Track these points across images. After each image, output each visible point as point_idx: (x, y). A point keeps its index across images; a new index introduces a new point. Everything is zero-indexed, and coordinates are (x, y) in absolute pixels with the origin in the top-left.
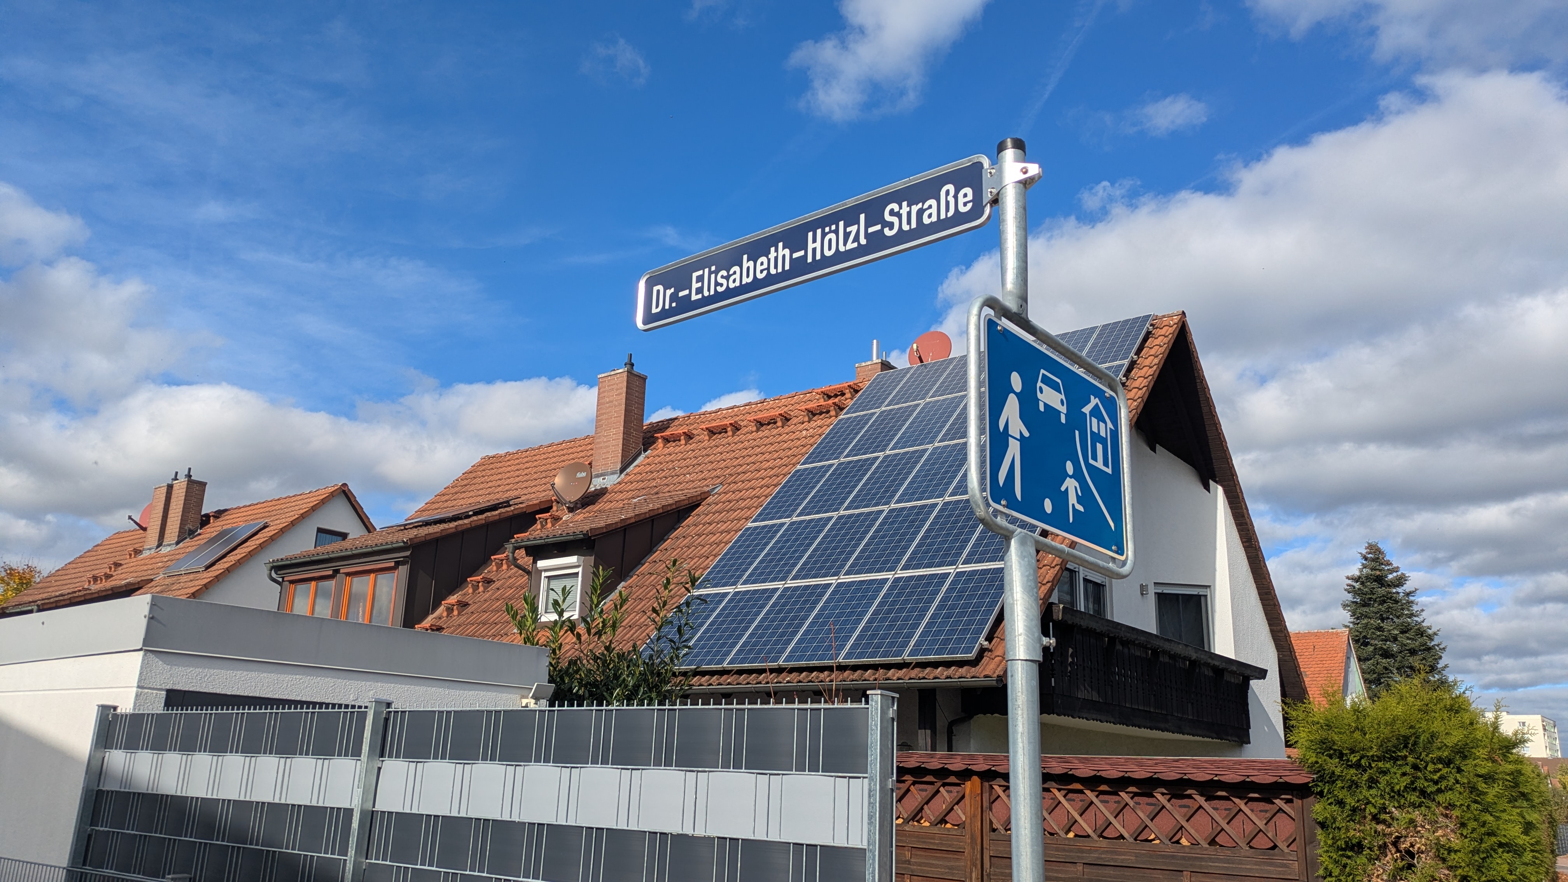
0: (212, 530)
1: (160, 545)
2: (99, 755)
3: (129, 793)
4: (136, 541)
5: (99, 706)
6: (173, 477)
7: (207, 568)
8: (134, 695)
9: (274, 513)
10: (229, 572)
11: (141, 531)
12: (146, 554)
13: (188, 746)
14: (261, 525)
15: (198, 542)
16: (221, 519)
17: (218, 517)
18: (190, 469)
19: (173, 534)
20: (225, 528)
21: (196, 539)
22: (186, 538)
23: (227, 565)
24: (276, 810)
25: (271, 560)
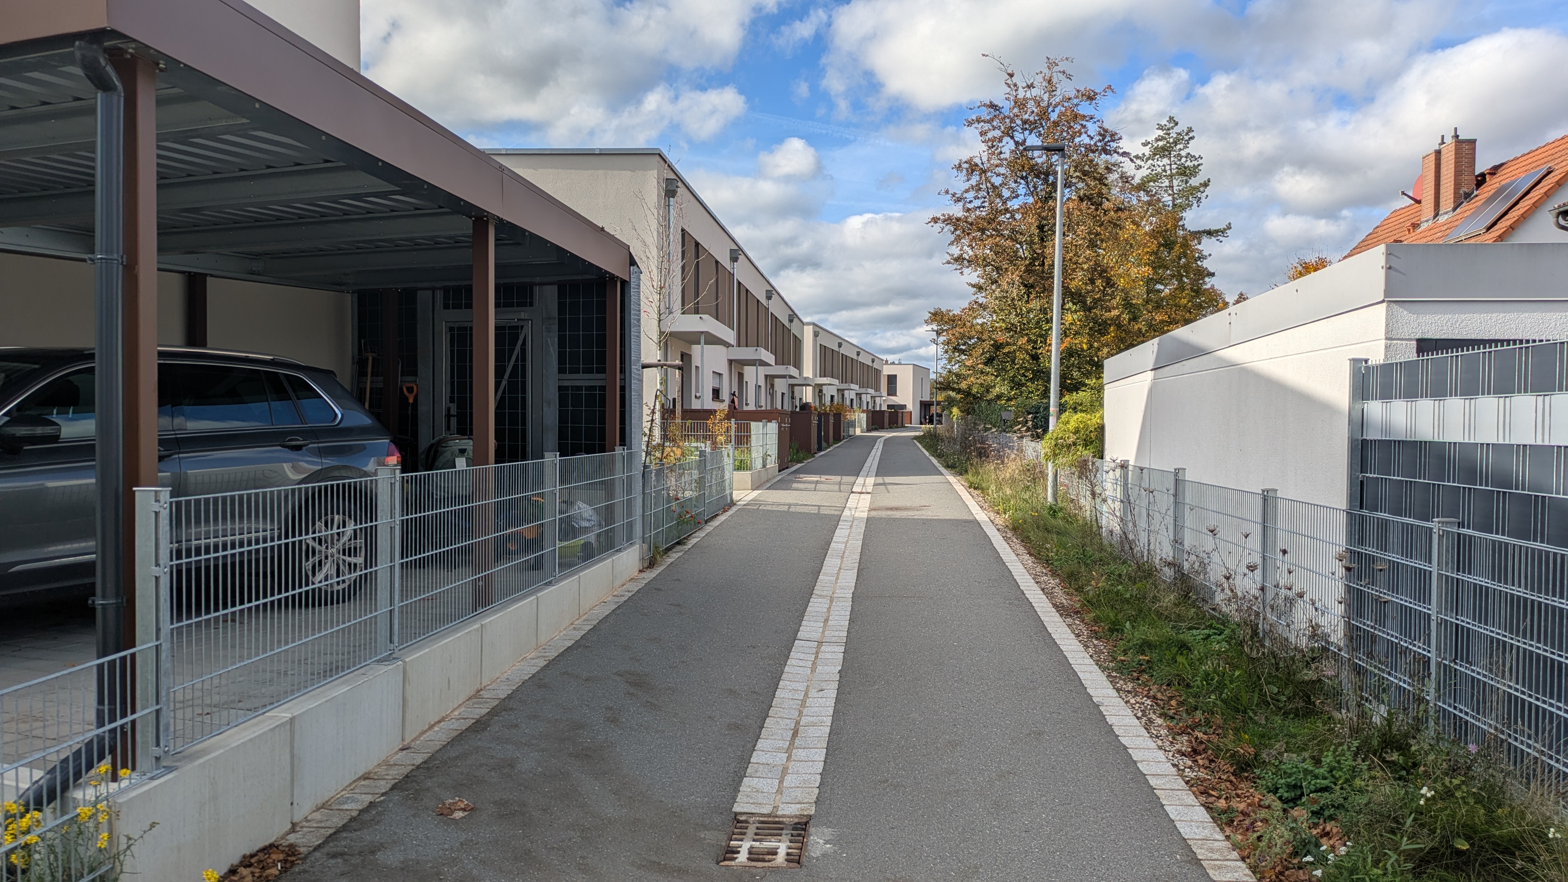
0: (1489, 188)
1: (1436, 215)
2: (1358, 406)
3: (1390, 441)
4: (1412, 216)
5: (1350, 360)
6: (1440, 141)
7: (1489, 229)
8: (1384, 347)
9: (1559, 155)
10: (1513, 229)
11: (1417, 205)
12: (1424, 226)
13: (1439, 392)
14: (1544, 172)
15: (1476, 204)
16: (1497, 175)
17: (1495, 174)
18: (1456, 129)
19: (1449, 201)
20: (1503, 183)
21: (1473, 201)
22: (1462, 203)
23: (1509, 223)
24: (1540, 453)
25: (1556, 206)
